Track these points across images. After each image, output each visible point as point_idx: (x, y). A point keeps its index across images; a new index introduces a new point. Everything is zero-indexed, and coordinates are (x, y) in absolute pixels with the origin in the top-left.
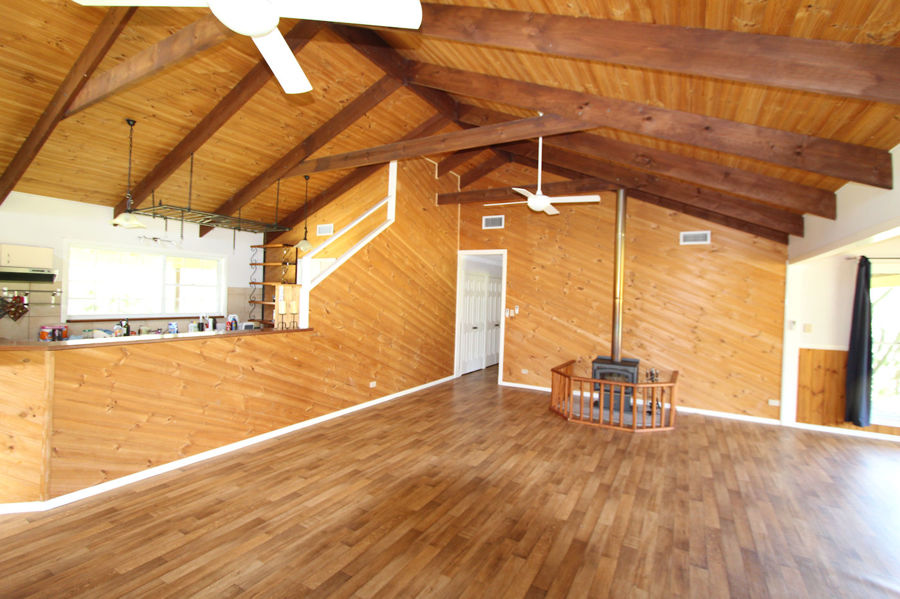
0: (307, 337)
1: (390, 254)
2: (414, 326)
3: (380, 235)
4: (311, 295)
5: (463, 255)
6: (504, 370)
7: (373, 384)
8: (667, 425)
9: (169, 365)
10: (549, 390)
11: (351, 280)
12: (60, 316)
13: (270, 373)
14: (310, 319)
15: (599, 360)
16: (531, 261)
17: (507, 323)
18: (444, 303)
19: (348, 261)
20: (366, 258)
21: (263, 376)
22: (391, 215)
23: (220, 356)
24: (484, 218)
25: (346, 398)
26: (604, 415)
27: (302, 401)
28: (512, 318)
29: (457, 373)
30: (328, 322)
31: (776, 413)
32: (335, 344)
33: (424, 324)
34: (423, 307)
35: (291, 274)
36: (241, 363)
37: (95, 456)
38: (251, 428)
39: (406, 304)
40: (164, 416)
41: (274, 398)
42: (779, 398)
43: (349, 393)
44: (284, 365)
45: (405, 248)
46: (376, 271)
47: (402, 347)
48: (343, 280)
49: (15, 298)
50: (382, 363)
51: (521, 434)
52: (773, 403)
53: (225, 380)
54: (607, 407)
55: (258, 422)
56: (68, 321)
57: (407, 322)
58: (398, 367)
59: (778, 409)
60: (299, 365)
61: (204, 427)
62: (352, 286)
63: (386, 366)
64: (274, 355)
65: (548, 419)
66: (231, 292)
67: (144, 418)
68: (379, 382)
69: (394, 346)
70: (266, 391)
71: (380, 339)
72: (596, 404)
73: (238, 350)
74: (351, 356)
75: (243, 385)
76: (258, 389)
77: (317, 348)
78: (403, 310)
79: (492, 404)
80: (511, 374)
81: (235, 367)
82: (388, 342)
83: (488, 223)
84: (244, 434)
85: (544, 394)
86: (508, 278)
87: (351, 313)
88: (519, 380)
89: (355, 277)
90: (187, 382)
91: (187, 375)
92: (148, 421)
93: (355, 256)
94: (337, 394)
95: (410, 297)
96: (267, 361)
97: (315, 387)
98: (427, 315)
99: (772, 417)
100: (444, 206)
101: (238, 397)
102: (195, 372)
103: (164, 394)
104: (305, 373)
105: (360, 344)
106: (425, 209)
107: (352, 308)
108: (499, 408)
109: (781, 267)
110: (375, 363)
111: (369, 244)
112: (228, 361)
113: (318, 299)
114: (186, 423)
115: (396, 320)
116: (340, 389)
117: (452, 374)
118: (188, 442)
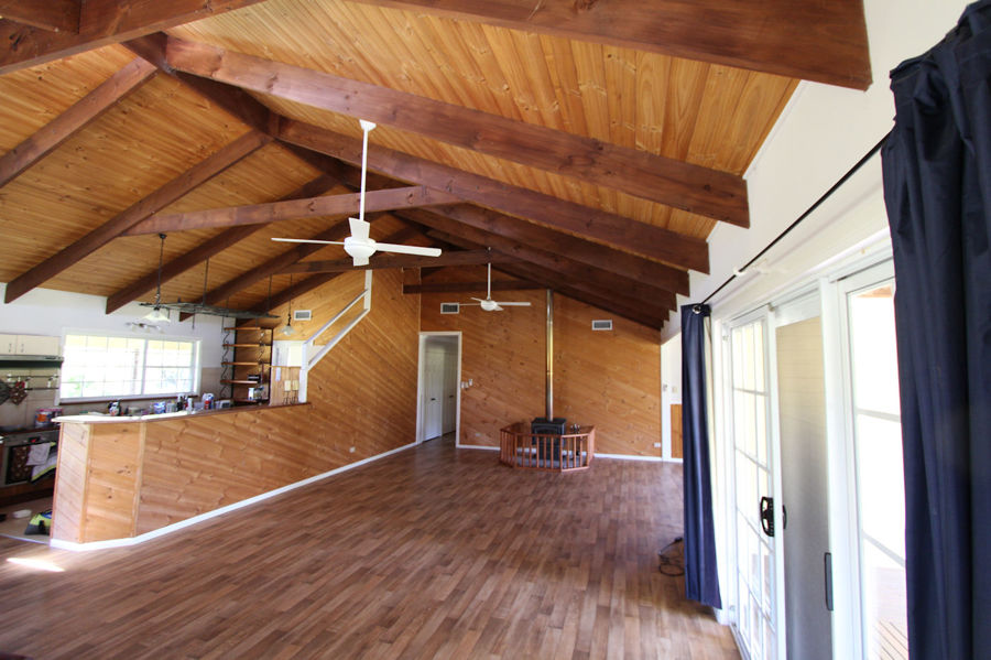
0: (305, 408)
1: (367, 338)
2: (384, 399)
3: (359, 323)
4: (309, 375)
5: (423, 337)
6: (461, 435)
7: (352, 450)
8: (585, 465)
9: (212, 432)
10: (498, 449)
11: (337, 361)
12: (53, 400)
13: (278, 439)
14: (308, 395)
15: (537, 420)
16: (481, 342)
17: (462, 394)
18: (408, 377)
19: (336, 346)
20: (348, 343)
21: (274, 442)
22: (367, 305)
23: (246, 426)
24: (442, 304)
25: (333, 461)
26: (539, 462)
27: (299, 464)
28: (466, 389)
29: (418, 441)
30: (320, 397)
31: (659, 453)
32: (325, 415)
33: (393, 398)
34: (389, 381)
35: (266, 355)
36: (260, 431)
37: (165, 504)
38: (264, 485)
39: (377, 379)
40: (209, 473)
41: (281, 460)
42: (661, 441)
43: (334, 457)
44: (288, 433)
45: (377, 332)
46: (356, 353)
47: (375, 417)
48: (332, 361)
49: (17, 383)
50: (360, 432)
51: (479, 478)
52: (657, 445)
53: (248, 445)
54: (541, 458)
55: (270, 480)
56: (61, 404)
57: (379, 395)
58: (371, 434)
59: (661, 449)
60: (299, 433)
61: (233, 483)
62: (338, 366)
63: (362, 434)
64: (282, 425)
65: (498, 468)
66: (204, 372)
67: (196, 475)
68: (358, 448)
69: (369, 417)
70: (276, 455)
71: (358, 410)
72: (534, 456)
73: (258, 421)
74: (336, 426)
75: (260, 449)
76: (270, 453)
77: (312, 418)
78: (377, 385)
79: (452, 461)
80: (466, 437)
81: (255, 435)
82: (365, 413)
83: (446, 309)
84: (260, 490)
85: (494, 452)
86: (463, 355)
87: (337, 389)
88: (473, 443)
89: (341, 359)
90: (225, 446)
91: (224, 441)
92: (199, 477)
93: (340, 342)
94: (326, 458)
95: (381, 374)
96: (277, 430)
97: (310, 452)
98: (394, 388)
99: (657, 456)
100: (409, 295)
101: (256, 459)
102: (228, 438)
103: (209, 456)
104: (303, 439)
105: (343, 414)
106: (393, 299)
107: (338, 384)
108: (458, 464)
109: (657, 347)
110: (354, 431)
111: (350, 332)
112: (252, 429)
113: (313, 378)
114: (223, 480)
115: (371, 394)
116: (328, 453)
117: (414, 441)
118: (222, 495)
